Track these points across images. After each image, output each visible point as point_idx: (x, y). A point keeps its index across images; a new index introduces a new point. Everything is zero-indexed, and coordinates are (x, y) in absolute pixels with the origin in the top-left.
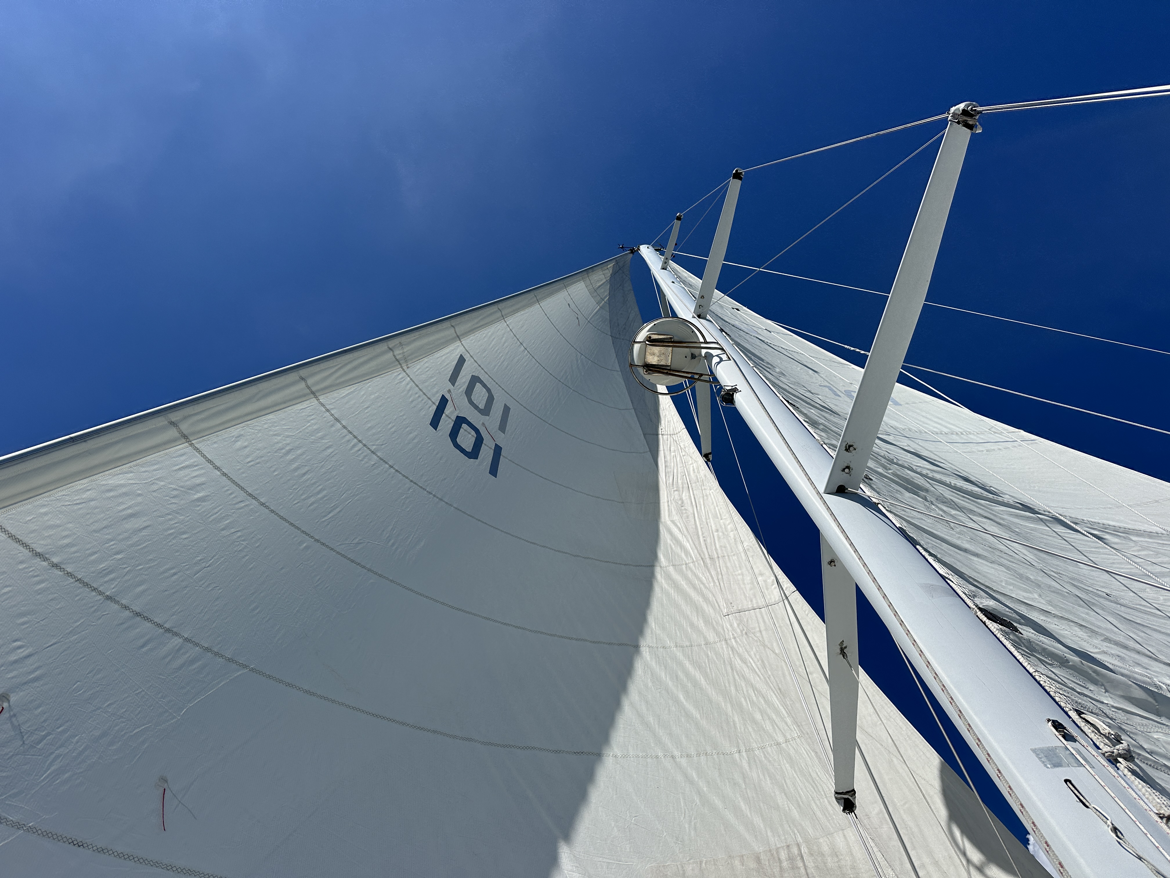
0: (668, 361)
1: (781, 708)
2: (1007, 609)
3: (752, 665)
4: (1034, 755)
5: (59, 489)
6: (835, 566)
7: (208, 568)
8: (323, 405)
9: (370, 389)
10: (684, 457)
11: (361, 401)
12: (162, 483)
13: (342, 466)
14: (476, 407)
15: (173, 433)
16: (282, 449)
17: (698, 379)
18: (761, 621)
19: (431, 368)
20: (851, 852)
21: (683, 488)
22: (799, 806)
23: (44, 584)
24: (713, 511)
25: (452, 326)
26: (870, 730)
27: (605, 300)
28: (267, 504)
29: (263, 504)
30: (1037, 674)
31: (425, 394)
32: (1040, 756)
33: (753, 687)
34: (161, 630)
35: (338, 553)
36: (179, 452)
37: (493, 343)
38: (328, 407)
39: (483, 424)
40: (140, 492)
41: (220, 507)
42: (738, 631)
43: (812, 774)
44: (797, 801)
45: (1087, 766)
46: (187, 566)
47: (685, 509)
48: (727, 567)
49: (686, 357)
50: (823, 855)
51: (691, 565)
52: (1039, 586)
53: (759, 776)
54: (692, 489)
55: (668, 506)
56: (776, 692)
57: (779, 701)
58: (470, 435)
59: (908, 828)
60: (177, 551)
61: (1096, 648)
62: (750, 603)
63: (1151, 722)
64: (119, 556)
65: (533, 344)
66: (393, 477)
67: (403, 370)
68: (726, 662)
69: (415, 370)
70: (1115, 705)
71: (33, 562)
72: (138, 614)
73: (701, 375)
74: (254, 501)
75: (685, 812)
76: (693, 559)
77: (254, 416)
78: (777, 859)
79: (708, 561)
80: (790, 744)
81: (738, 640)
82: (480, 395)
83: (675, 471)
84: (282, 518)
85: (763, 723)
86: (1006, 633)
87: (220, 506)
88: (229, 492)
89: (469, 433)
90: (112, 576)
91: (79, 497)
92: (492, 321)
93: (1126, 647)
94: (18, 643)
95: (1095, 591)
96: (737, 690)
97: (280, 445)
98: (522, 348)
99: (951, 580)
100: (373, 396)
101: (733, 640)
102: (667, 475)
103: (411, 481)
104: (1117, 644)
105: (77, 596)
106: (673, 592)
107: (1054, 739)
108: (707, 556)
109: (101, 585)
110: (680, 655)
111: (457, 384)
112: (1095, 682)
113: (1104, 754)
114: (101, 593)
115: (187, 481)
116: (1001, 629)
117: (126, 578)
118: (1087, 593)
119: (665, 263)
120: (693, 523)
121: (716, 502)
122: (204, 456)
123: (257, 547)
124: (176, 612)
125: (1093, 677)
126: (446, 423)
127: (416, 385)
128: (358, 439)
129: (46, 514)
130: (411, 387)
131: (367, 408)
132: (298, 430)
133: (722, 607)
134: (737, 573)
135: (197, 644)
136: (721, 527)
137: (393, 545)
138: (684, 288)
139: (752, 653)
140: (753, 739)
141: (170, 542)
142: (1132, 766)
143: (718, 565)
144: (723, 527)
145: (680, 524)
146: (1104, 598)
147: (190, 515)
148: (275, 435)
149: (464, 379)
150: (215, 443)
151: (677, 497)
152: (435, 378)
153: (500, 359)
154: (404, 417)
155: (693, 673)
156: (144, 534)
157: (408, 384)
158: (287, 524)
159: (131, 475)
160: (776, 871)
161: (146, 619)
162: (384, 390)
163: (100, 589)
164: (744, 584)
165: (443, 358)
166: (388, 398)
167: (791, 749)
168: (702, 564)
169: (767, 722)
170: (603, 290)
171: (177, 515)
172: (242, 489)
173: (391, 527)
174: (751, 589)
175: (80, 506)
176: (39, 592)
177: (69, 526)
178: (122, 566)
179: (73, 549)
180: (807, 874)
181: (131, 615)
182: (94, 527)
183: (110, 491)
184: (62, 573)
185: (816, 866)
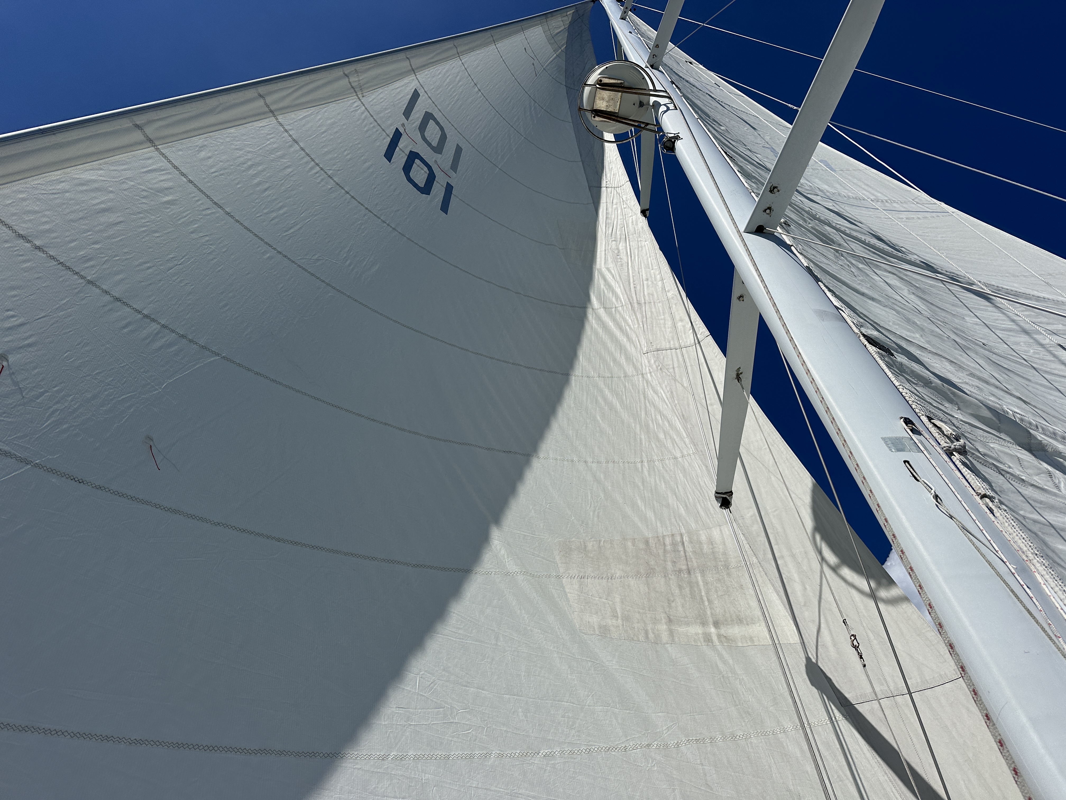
0: (616, 107)
1: (682, 430)
2: (888, 340)
3: (662, 396)
4: (883, 442)
5: (34, 178)
6: (743, 301)
7: (180, 266)
8: (281, 125)
9: (326, 114)
10: (625, 209)
11: (318, 126)
12: (132, 183)
13: (300, 186)
14: (429, 144)
15: (137, 136)
16: (244, 164)
17: (643, 128)
18: (675, 359)
19: (386, 99)
20: (724, 542)
21: (620, 239)
22: (686, 506)
23: (29, 264)
24: (645, 261)
25: (408, 58)
26: (755, 453)
27: (562, 49)
28: (232, 214)
29: (228, 214)
30: (901, 387)
31: (379, 125)
32: (888, 443)
33: (660, 412)
34: (140, 316)
35: (299, 266)
36: (146, 155)
37: (448, 80)
38: (287, 127)
39: (436, 161)
40: (111, 189)
41: (189, 212)
42: (654, 366)
43: (701, 483)
44: (685, 502)
45: (925, 452)
46: (161, 262)
47: (621, 259)
48: (652, 312)
49: (634, 104)
50: (700, 543)
51: (620, 309)
52: (923, 330)
53: (656, 481)
54: (629, 240)
55: (605, 254)
56: (679, 418)
57: (682, 425)
58: (423, 171)
59: (775, 529)
60: (150, 248)
61: (960, 379)
62: (668, 344)
63: (991, 435)
64: (97, 246)
65: (487, 86)
66: (348, 202)
67: (359, 98)
68: (641, 392)
69: (370, 100)
70: (963, 419)
71: (17, 242)
72: (118, 300)
73: (647, 124)
74: (219, 210)
75: (591, 503)
76: (622, 303)
77: (216, 128)
78: (662, 543)
79: (636, 305)
80: (685, 459)
81: (654, 375)
82: (432, 132)
83: (615, 223)
84: (246, 228)
85: (665, 441)
86: (882, 355)
87: (188, 210)
88: (197, 199)
89: (422, 169)
90: (91, 263)
91: (53, 187)
92: (448, 57)
93: (987, 382)
94: (11, 313)
95: (974, 340)
96: (646, 414)
97: (242, 159)
98: (476, 89)
99: (843, 311)
100: (329, 122)
101: (649, 375)
102: (607, 226)
103: (367, 209)
104: (979, 379)
105: (61, 277)
106: (601, 331)
107: (901, 430)
108: (635, 301)
109: (82, 270)
110: (602, 385)
111: (411, 118)
112: (951, 401)
113: (943, 448)
114: (83, 277)
115: (156, 183)
116: (878, 352)
117: (105, 266)
118: (966, 341)
119: (625, 12)
120: (626, 271)
121: (649, 253)
122: (170, 162)
123: (224, 252)
124: (153, 301)
125: (950, 397)
126: (400, 157)
127: (371, 115)
128: (315, 162)
129: (24, 200)
130: (366, 117)
131: (324, 132)
132: (258, 147)
133: (643, 346)
134: (660, 318)
135: (173, 331)
136: (651, 277)
137: (350, 265)
138: (639, 38)
139: (664, 385)
140: (655, 453)
141: (143, 238)
142: (964, 460)
143: (644, 309)
144: (653, 276)
145: (615, 271)
146: (980, 346)
147: (160, 216)
148: (237, 149)
149: (417, 114)
150: (180, 150)
151: (614, 246)
152: (389, 110)
153: (454, 97)
154: (360, 146)
155: (611, 399)
156: (118, 228)
157: (363, 113)
158: (251, 235)
159: (102, 172)
160: (661, 552)
161: (125, 304)
162: (339, 117)
163: (81, 274)
164: (665, 327)
165: (399, 90)
166: (344, 125)
167: (686, 463)
168: (630, 307)
169: (669, 441)
170: (561, 38)
171: (149, 215)
172: (208, 197)
173: (347, 249)
174: (670, 332)
175: (56, 196)
176: (26, 270)
177: (47, 213)
178: (100, 256)
179: (54, 235)
180: (686, 556)
181: (112, 299)
182: (71, 217)
183: (83, 185)
184: (45, 256)
185: (693, 551)
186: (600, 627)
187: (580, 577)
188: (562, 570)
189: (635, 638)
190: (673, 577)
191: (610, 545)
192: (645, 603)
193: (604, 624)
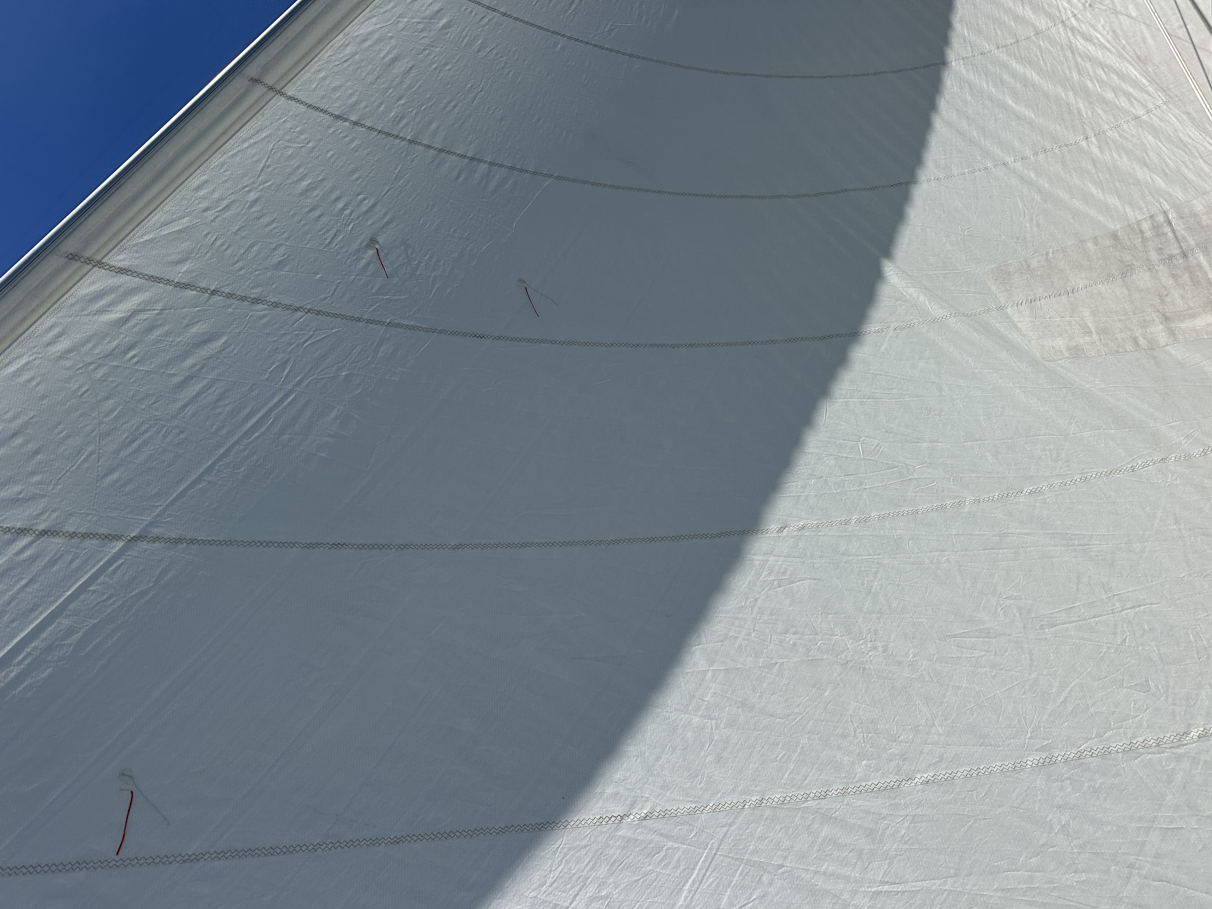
1: (1140, 77)
3: (1099, 41)
5: (324, 50)
7: (482, 93)
12: (405, 20)
22: (1166, 175)
23: (355, 142)
28: (508, 13)
29: (504, 14)
33: (1101, 64)
34: (466, 160)
40: (390, 35)
41: (467, 29)
44: (1163, 170)
46: (463, 95)
50: (1195, 215)
53: (1113, 157)
56: (1133, 62)
57: (1138, 71)
60: (448, 84)
64: (402, 102)
68: (1065, 47)
71: (337, 124)
72: (441, 150)
74: (495, 13)
75: (1024, 212)
78: (1138, 231)
80: (1153, 114)
81: (1080, 17)
85: (1116, 101)
87: (466, 27)
88: (469, 10)
90: (405, 121)
91: (343, 54)
94: (361, 197)
96: (1080, 73)
101: (1073, 20)
105: (386, 145)
109: (400, 132)
110: (1005, 58)
114: (403, 139)
115: (426, 10)
117: (417, 120)
123: (517, 60)
124: (471, 140)
129: (325, 78)
135: (501, 166)
137: (646, 22)
139: (1099, 26)
140: (1103, 120)
141: (438, 76)
147: (444, 45)
155: (1022, 71)
156: (412, 75)
158: (535, 29)
159: (375, 19)
160: (1138, 242)
161: (449, 152)
163: (400, 136)
167: (1155, 119)
169: (1123, 98)
171: (433, 48)
175: (348, 63)
176: (355, 149)
177: (349, 84)
178: (409, 110)
179: (363, 105)
180: (1176, 237)
181: (436, 152)
182: (369, 80)
183: (364, 41)
184: (364, 129)
185: (1187, 227)
186: (1069, 349)
187: (1029, 301)
188: (1002, 300)
189: (1121, 350)
190: (1161, 267)
191: (1062, 255)
192: (1127, 307)
193: (1075, 344)
